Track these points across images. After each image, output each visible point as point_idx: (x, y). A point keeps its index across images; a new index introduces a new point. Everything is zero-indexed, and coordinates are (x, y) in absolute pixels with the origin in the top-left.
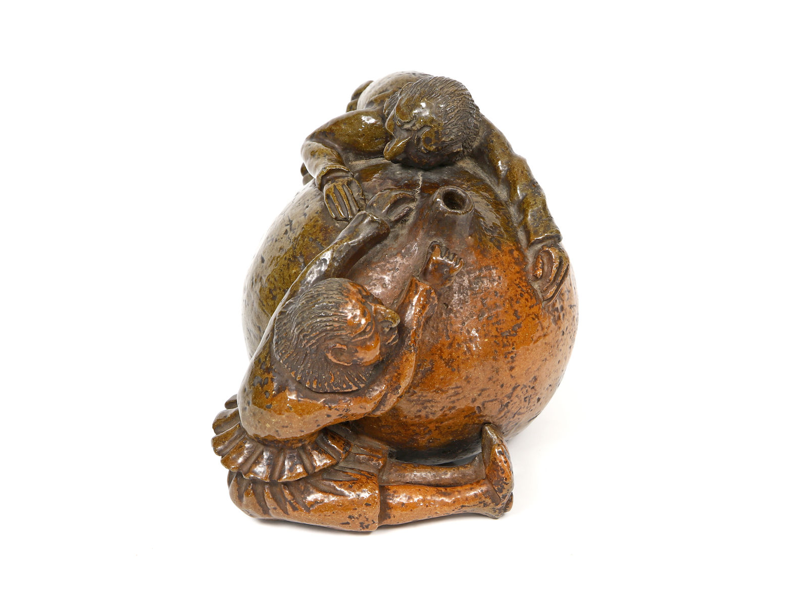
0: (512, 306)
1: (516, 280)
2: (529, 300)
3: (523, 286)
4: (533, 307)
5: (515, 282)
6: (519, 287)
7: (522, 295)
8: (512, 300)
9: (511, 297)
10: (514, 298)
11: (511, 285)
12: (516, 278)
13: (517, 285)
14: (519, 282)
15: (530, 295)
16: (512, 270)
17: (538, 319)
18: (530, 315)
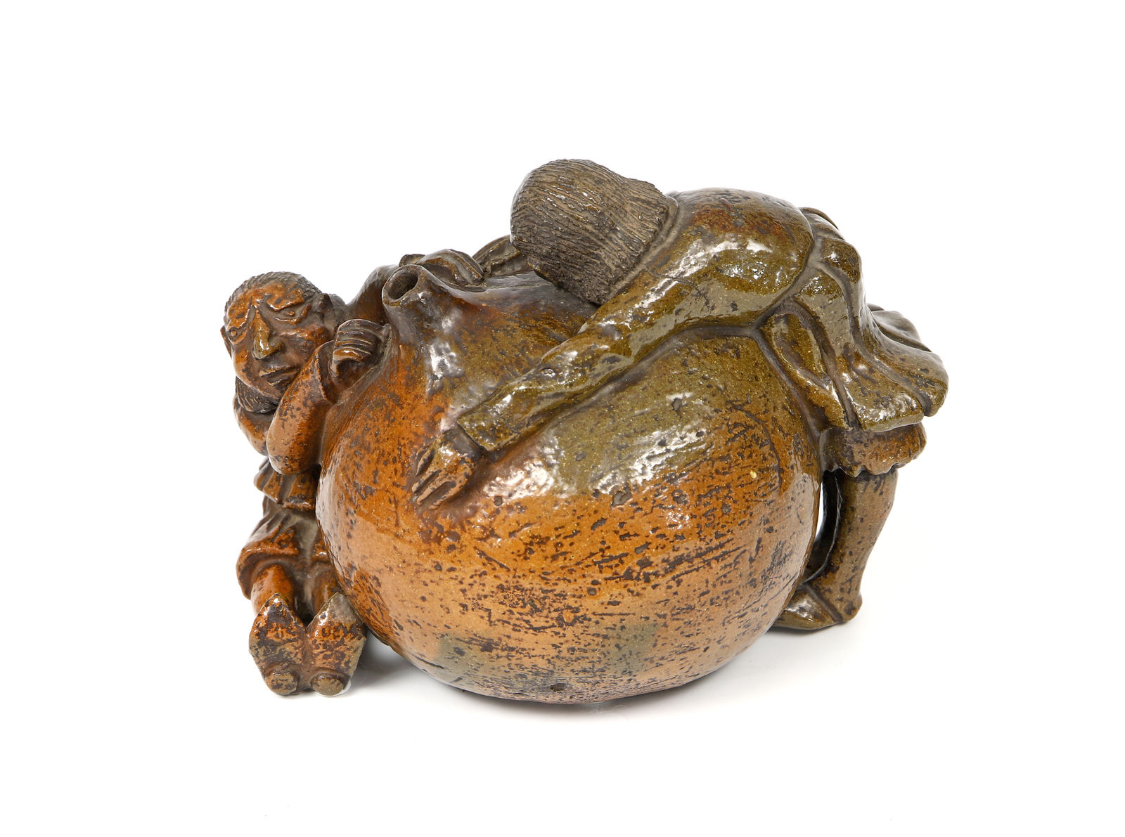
0: (378, 462)
1: (403, 439)
2: (399, 474)
3: (405, 453)
4: (398, 486)
5: (401, 440)
6: (398, 449)
7: (394, 461)
8: (383, 455)
9: (383, 451)
10: (386, 455)
11: (394, 439)
12: (407, 437)
13: (399, 444)
14: (404, 444)
15: (403, 470)
16: (413, 426)
17: (396, 507)
18: (389, 492)
